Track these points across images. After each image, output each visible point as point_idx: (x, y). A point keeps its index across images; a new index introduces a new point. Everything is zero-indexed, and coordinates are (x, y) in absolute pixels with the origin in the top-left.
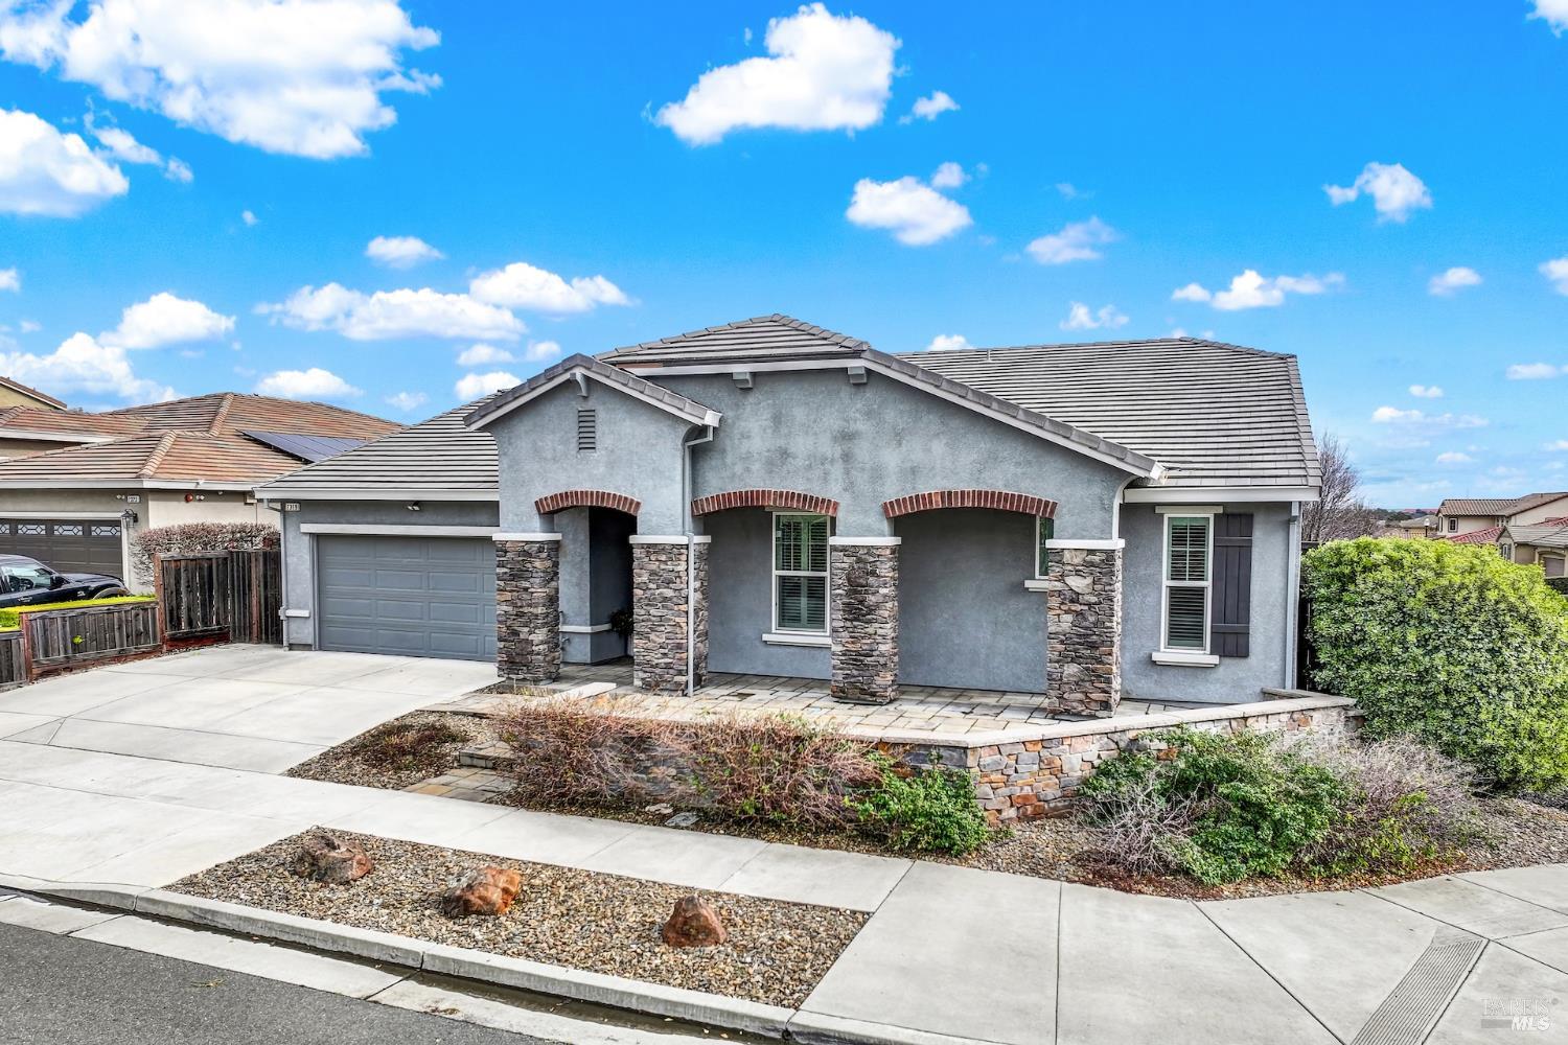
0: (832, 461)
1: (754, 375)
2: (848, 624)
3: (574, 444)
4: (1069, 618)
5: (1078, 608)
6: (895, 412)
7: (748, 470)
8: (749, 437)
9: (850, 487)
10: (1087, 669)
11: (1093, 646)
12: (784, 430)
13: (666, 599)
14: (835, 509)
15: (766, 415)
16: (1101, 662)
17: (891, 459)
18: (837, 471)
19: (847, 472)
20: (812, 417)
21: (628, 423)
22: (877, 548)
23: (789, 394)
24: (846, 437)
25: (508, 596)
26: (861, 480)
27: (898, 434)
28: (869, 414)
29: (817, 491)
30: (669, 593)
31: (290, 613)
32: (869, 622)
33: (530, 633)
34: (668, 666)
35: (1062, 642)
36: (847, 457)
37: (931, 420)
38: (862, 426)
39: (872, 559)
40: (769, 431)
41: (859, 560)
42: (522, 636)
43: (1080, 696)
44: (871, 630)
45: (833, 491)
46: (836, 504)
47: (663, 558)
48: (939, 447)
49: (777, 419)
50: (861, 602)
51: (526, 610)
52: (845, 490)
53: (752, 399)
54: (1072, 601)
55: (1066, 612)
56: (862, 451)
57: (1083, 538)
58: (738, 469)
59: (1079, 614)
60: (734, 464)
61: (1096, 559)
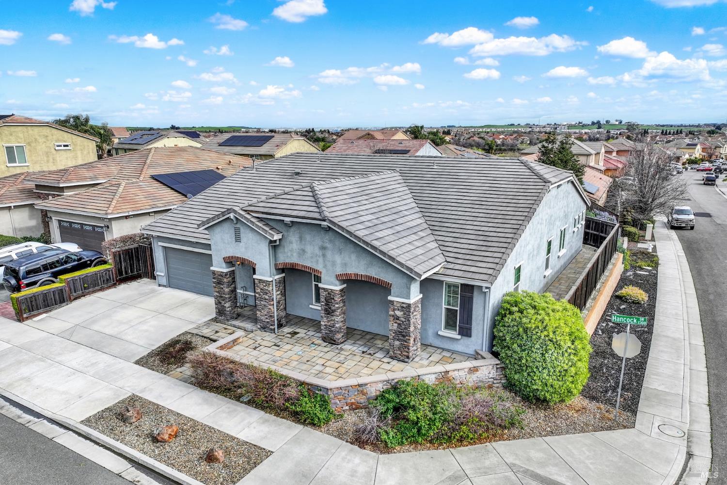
0: (319, 256)
1: (292, 222)
2: (326, 315)
3: (234, 239)
4: (396, 325)
5: (399, 322)
6: (338, 242)
7: (292, 255)
8: (292, 243)
9: (325, 266)
10: (402, 344)
11: (404, 336)
12: (303, 242)
13: (266, 299)
14: (321, 274)
15: (297, 236)
16: (406, 342)
17: (338, 259)
18: (321, 260)
19: (324, 261)
20: (312, 240)
21: (250, 234)
22: (334, 290)
23: (304, 229)
24: (323, 248)
25: (217, 289)
26: (329, 264)
27: (340, 250)
28: (330, 241)
29: (315, 266)
30: (267, 297)
31: (158, 273)
32: (332, 316)
33: (225, 303)
34: (268, 322)
35: (394, 333)
36: (324, 256)
37: (350, 247)
38: (328, 245)
39: (333, 294)
40: (299, 242)
41: (329, 294)
42: (222, 304)
43: (399, 352)
44: (333, 318)
45: (319, 267)
46: (321, 272)
47: (264, 284)
48: (353, 257)
49: (301, 238)
50: (330, 308)
51: (223, 295)
52: (324, 267)
53: (292, 229)
54: (397, 319)
55: (395, 323)
56: (329, 254)
57: (401, 297)
58: (289, 254)
59: (399, 324)
60: (288, 252)
61: (404, 306)
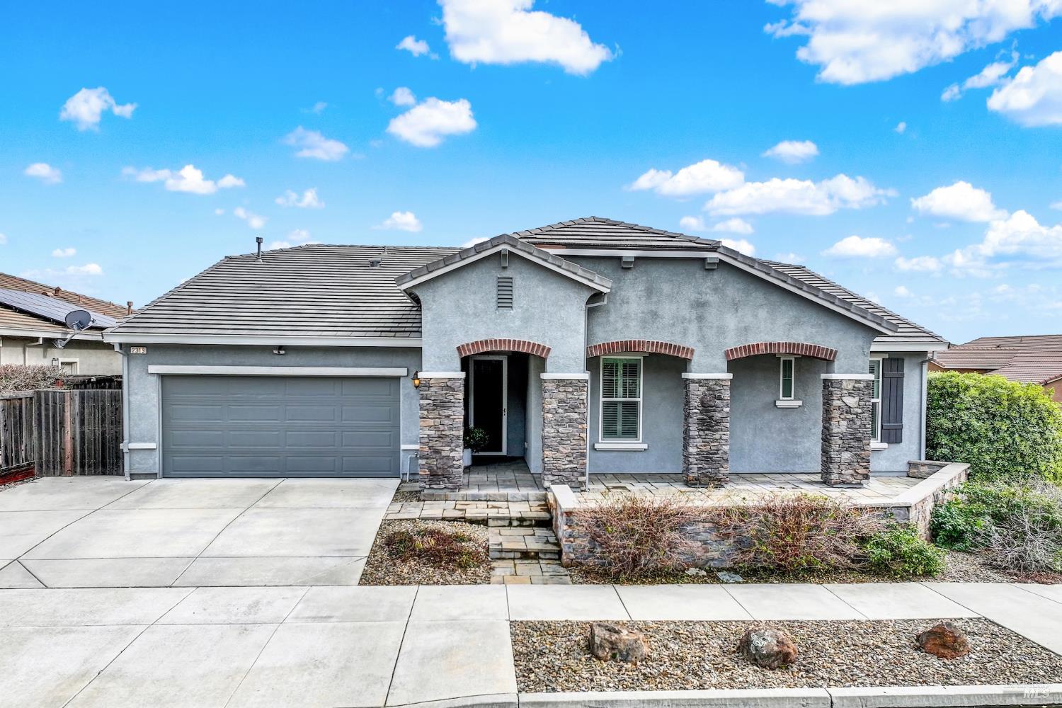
0: (690, 321)
1: (636, 258)
2: (701, 433)
3: (493, 304)
4: (844, 423)
5: (850, 416)
6: (734, 289)
7: (627, 326)
8: (628, 303)
9: (702, 339)
10: (856, 455)
11: (859, 440)
12: (655, 299)
13: (571, 420)
14: (692, 354)
15: (641, 287)
16: (864, 450)
17: (731, 321)
18: (693, 327)
19: (700, 328)
20: (675, 291)
21: (540, 289)
22: (722, 380)
23: (656, 272)
24: (700, 305)
25: (431, 422)
26: (711, 334)
27: (735, 304)
28: (716, 290)
29: (677, 341)
30: (575, 416)
31: (133, 446)
32: (716, 431)
33: (452, 451)
34: (573, 470)
35: (841, 439)
36: (700, 318)
37: (758, 296)
38: (711, 298)
39: (718, 388)
40: (643, 299)
41: (710, 389)
42: (443, 454)
43: (851, 472)
44: (717, 436)
45: (690, 341)
46: (693, 351)
47: (571, 390)
48: (763, 313)
49: (649, 292)
50: (711, 418)
51: (447, 433)
52: (699, 341)
53: (630, 276)
54: (847, 413)
55: (843, 420)
56: (712, 315)
57: (852, 372)
58: (620, 325)
59: (852, 420)
60: (616, 321)
61: (861, 386)
